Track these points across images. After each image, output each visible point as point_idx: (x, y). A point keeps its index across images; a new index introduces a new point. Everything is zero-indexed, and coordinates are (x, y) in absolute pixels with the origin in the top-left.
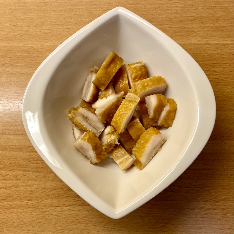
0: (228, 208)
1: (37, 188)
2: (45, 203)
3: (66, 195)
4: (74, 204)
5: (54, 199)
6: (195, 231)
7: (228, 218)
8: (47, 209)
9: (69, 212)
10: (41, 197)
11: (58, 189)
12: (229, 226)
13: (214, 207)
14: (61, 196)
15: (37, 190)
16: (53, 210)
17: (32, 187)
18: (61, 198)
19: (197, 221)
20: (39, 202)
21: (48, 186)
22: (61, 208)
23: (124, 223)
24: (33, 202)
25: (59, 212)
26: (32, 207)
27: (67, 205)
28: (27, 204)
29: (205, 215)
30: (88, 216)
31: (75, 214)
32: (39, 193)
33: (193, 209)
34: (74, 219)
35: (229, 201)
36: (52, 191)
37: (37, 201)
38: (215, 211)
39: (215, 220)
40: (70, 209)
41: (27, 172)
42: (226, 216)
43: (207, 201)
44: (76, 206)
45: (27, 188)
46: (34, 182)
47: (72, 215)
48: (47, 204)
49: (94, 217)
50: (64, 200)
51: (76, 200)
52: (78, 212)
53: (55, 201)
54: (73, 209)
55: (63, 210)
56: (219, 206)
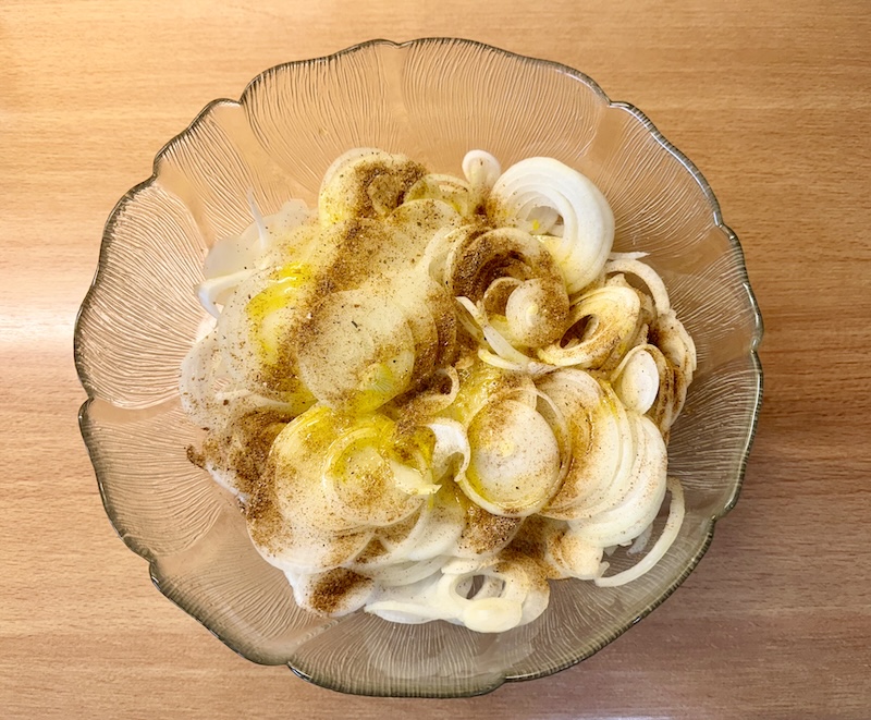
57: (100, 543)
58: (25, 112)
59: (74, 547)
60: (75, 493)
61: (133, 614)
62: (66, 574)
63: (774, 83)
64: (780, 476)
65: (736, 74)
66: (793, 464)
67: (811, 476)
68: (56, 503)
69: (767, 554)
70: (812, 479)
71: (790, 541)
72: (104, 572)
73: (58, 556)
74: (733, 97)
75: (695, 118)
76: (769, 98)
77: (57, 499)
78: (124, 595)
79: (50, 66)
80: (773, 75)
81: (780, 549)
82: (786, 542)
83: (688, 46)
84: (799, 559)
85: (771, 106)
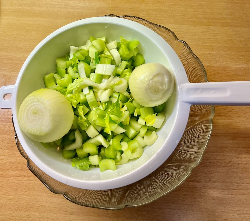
57: (19, 193)
58: (6, 52)
59: (11, 194)
60: (13, 176)
61: (28, 216)
62: (8, 202)
63: (240, 59)
64: (233, 188)
65: (228, 55)
66: (237, 184)
67: (242, 188)
68: (7, 179)
69: (227, 213)
70: (243, 190)
71: (234, 209)
72: (20, 202)
73: (7, 196)
74: (227, 62)
75: (214, 69)
76: (238, 63)
77: (8, 178)
78: (26, 210)
79: (15, 38)
80: (240, 56)
81: (231, 211)
82: (233, 209)
83: (214, 45)
84: (237, 215)
85: (238, 66)
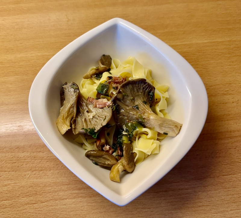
0: (198, 187)
1: (13, 187)
2: (22, 201)
3: (42, 191)
4: (51, 199)
5: (31, 196)
6: (171, 213)
7: (200, 196)
8: (24, 208)
9: (47, 208)
10: (18, 195)
11: (34, 186)
12: (201, 203)
13: (186, 187)
14: (38, 193)
15: (14, 189)
16: (31, 208)
17: (8, 186)
18: (38, 195)
19: (172, 202)
20: (16, 201)
21: (25, 184)
22: (39, 205)
23: (102, 213)
24: (10, 202)
25: (37, 209)
26: (8, 206)
27: (44, 202)
28: (4, 204)
29: (178, 195)
30: (66, 210)
31: (53, 209)
32: (15, 192)
33: (166, 191)
34: (52, 214)
35: (199, 179)
36: (29, 189)
37: (14, 201)
38: (186, 190)
39: (188, 199)
40: (47, 204)
41: (3, 172)
42: (197, 194)
43: (179, 182)
44: (53, 201)
45: (3, 188)
46: (10, 181)
47: (50, 211)
48: (24, 202)
49: (72, 210)
50: (41, 196)
51: (53, 195)
52: (55, 207)
53: (32, 198)
54: (51, 205)
55: (40, 206)
56: (190, 185)
